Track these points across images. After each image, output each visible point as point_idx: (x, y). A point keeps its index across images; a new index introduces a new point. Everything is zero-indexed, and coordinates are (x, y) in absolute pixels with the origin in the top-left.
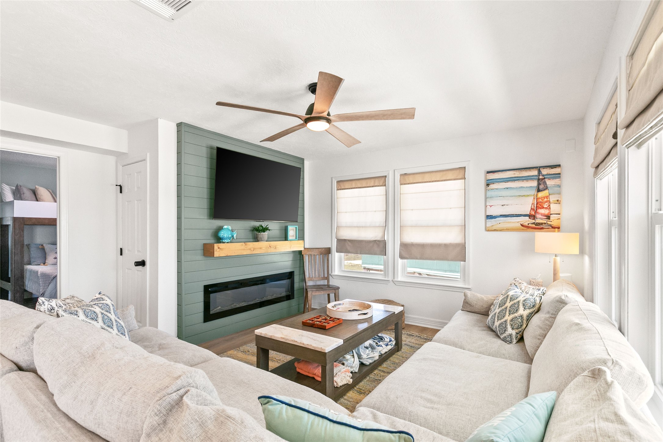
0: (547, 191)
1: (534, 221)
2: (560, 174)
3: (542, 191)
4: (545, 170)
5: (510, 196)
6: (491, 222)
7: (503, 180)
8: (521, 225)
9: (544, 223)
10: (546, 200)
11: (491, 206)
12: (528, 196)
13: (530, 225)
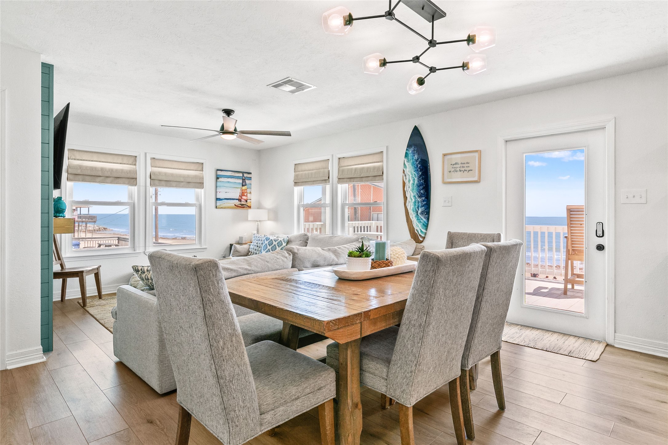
0: (246, 186)
1: (240, 203)
2: (251, 178)
3: (244, 186)
4: (245, 174)
5: (230, 187)
6: (219, 203)
7: (226, 176)
8: (235, 205)
9: (245, 204)
10: (246, 191)
11: (220, 192)
12: (238, 188)
13: (239, 205)
